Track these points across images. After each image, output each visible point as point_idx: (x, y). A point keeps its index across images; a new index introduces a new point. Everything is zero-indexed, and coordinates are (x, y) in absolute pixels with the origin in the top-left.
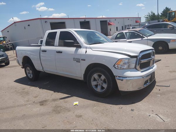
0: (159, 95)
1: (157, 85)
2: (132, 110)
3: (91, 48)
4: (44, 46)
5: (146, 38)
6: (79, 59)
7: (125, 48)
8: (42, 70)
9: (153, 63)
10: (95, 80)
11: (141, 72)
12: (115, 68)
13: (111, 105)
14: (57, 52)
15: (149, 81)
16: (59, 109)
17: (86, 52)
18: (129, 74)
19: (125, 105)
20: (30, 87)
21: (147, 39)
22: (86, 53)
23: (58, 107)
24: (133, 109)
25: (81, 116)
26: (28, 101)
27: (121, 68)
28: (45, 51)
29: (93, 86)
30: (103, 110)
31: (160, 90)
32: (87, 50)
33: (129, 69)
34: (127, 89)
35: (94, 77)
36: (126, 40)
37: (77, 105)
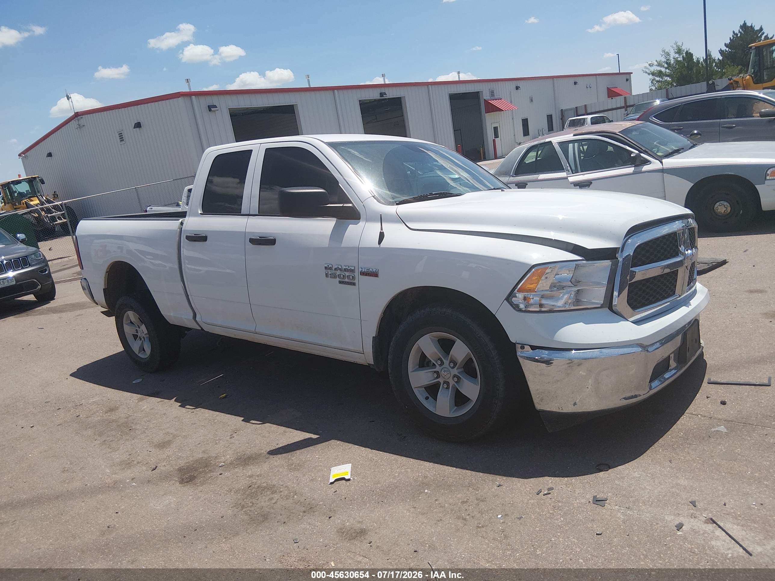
0: (722, 429)
1: (713, 380)
2: (598, 501)
3: (401, 220)
4: (196, 215)
5: (655, 165)
6: (352, 271)
7: (560, 217)
8: (192, 325)
9: (691, 281)
10: (424, 362)
11: (635, 322)
12: (516, 307)
13: (499, 479)
14: (252, 241)
15: (673, 364)
16: (263, 501)
17: (382, 236)
18: (578, 332)
19: (566, 479)
20: (140, 400)
21: (663, 171)
22: (380, 242)
23: (262, 489)
24: (600, 496)
25: (362, 532)
26: (128, 464)
27: (541, 305)
28: (199, 238)
29: (415, 391)
30: (463, 502)
31: (723, 403)
32: (388, 228)
33: (580, 309)
34: (575, 404)
35: (419, 348)
36: (563, 174)
37: (343, 479)
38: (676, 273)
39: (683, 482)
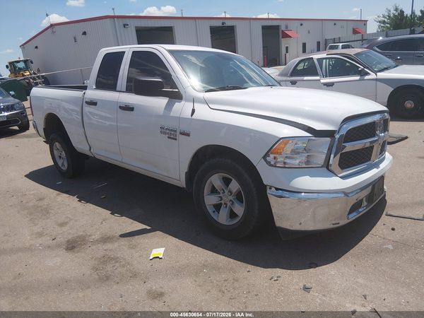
0: (390, 247)
1: (389, 213)
2: (306, 289)
3: (206, 102)
4: (92, 89)
5: (372, 76)
6: (176, 131)
7: (307, 108)
8: (88, 153)
9: (382, 151)
10: (214, 191)
11: (341, 177)
12: (269, 163)
13: (250, 267)
14: (121, 107)
15: (365, 203)
17: (193, 111)
18: (306, 182)
19: (289, 271)
20: (58, 195)
21: (376, 80)
22: (192, 115)
23: (111, 259)
24: (308, 286)
25: (161, 294)
26: (40, 235)
27: (285, 163)
28: (93, 103)
29: (208, 207)
30: (225, 280)
31: (393, 229)
32: (197, 106)
33: (308, 167)
34: (300, 224)
35: (211, 183)
36: (318, 78)
37: (158, 257)
38: (372, 148)
39: (361, 281)
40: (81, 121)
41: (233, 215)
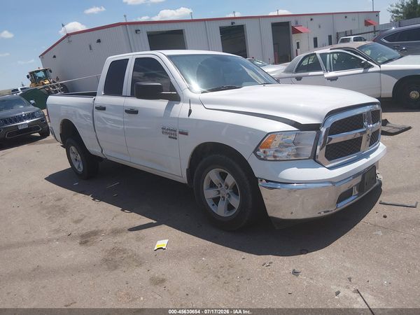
0: (380, 233)
1: (383, 201)
2: (295, 273)
3: (201, 102)
4: (101, 95)
5: (376, 68)
6: (175, 131)
10: (212, 185)
11: (329, 168)
12: (258, 157)
13: (245, 255)
14: (126, 111)
15: (356, 192)
16: (117, 257)
17: (190, 111)
19: (281, 257)
20: (74, 195)
21: (380, 72)
22: (189, 115)
23: (119, 251)
24: (297, 270)
25: (163, 281)
26: (57, 231)
27: (275, 157)
28: (102, 108)
29: (207, 201)
30: (221, 267)
31: (385, 217)
32: (194, 107)
33: (297, 160)
34: (292, 213)
35: (209, 177)
36: (321, 73)
37: (162, 248)
38: (361, 139)
39: (348, 265)
40: (92, 125)
41: (230, 207)
